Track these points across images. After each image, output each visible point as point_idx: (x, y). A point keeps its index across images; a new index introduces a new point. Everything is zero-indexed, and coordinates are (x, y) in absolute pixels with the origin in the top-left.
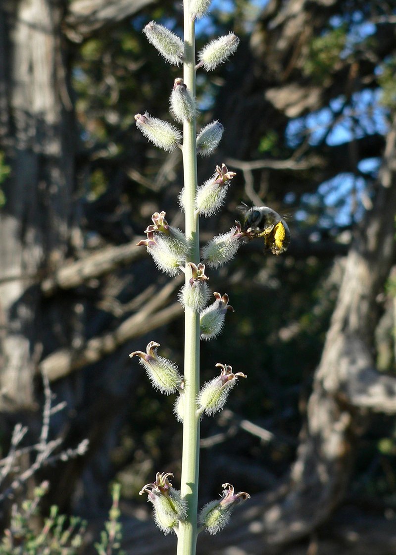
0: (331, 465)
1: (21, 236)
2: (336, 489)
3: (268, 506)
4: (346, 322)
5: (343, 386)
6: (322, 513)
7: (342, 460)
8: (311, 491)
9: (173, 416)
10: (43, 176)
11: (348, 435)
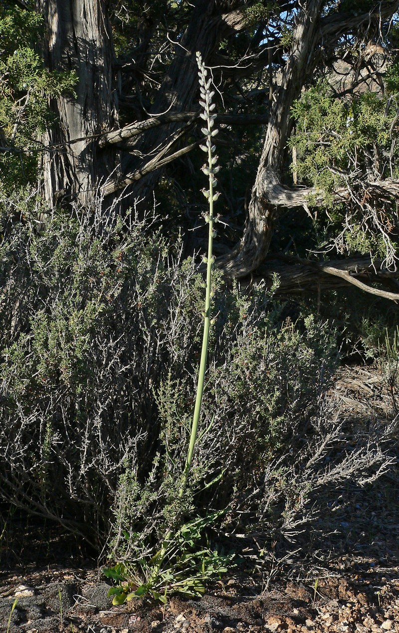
0: (260, 236)
1: (84, 114)
2: (263, 250)
3: (228, 261)
4: (266, 160)
5: (265, 195)
6: (256, 263)
7: (265, 233)
8: (250, 252)
9: (208, 202)
10: (95, 79)
11: (268, 220)
